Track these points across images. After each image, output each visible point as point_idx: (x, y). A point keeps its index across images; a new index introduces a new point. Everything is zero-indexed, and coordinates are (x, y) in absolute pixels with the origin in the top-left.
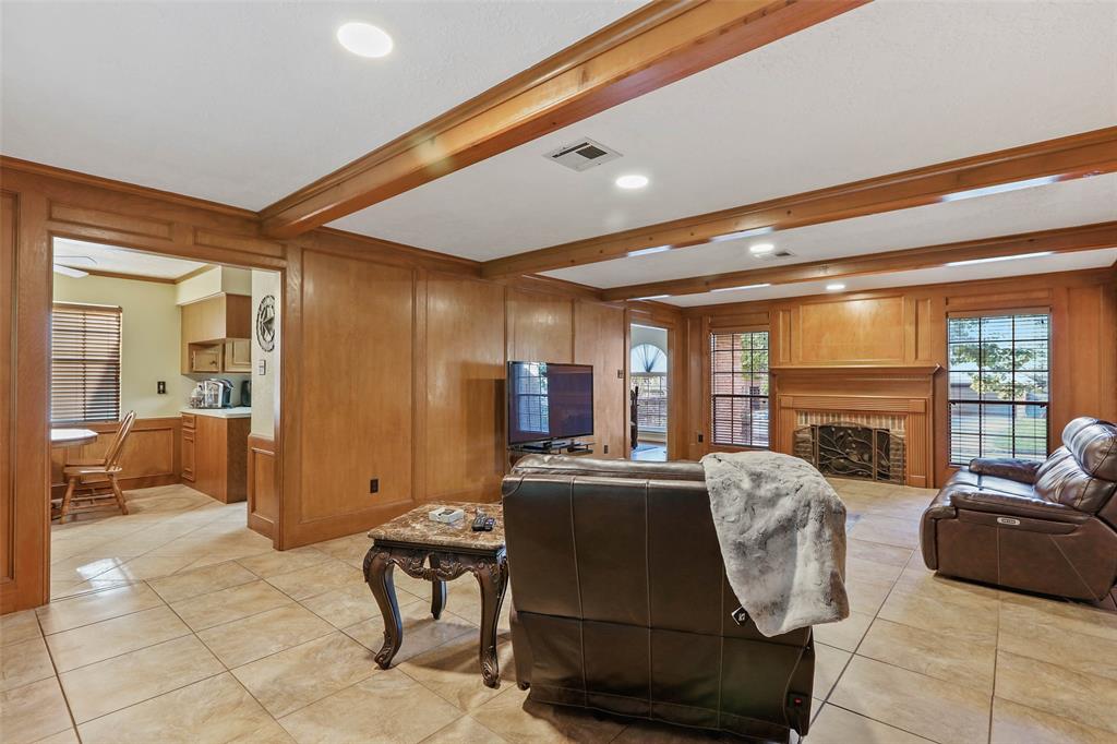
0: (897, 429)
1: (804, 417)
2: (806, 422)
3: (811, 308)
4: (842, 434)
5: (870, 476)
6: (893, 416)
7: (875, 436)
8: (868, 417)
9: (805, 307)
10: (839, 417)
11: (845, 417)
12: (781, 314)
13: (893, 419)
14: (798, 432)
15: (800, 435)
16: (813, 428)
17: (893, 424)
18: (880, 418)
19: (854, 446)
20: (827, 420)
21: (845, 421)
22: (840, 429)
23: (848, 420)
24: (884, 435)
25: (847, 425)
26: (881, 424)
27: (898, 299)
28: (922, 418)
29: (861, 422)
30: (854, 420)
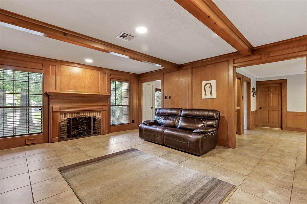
0: (99, 116)
1: (64, 115)
2: (65, 117)
3: (66, 67)
4: (81, 120)
5: (90, 134)
6: (98, 111)
7: (92, 119)
8: (90, 113)
9: (63, 66)
10: (79, 114)
11: (81, 113)
12: (50, 66)
13: (98, 113)
14: (61, 122)
15: (62, 123)
16: (68, 120)
17: (98, 114)
18: (93, 113)
19: (85, 124)
20: (74, 116)
21: (81, 115)
22: (80, 118)
23: (82, 114)
24: (95, 118)
25: (82, 117)
26: (94, 115)
27: (98, 71)
28: (106, 111)
29: (87, 115)
30: (85, 114)
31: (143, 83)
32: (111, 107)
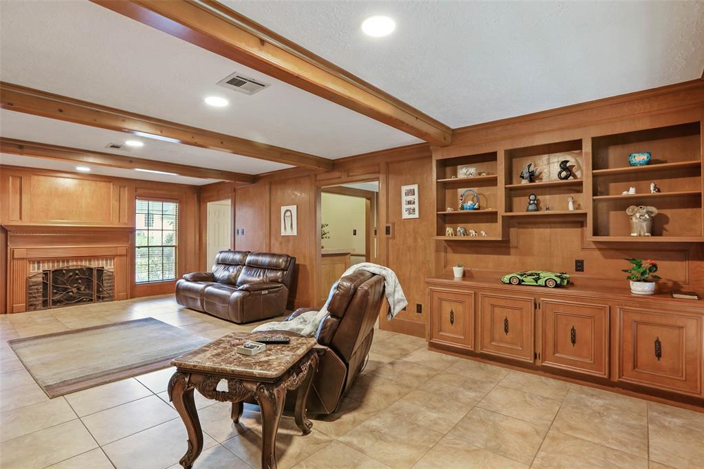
0: (109, 267)
1: (36, 265)
2: (39, 268)
3: (42, 178)
4: (71, 274)
5: (91, 300)
6: (107, 258)
7: (95, 272)
8: (90, 260)
9: (36, 177)
10: (68, 262)
11: (73, 261)
12: (11, 178)
13: (107, 260)
14: (30, 278)
15: (34, 280)
16: (46, 273)
17: (107, 263)
18: (98, 260)
19: (80, 281)
20: (58, 266)
21: (72, 264)
22: (69, 271)
23: (75, 263)
24: (100, 271)
25: (74, 268)
26: (98, 264)
27: (109, 184)
28: (125, 258)
29: (85, 264)
30: (79, 263)
31: (208, 204)
32: (137, 249)
